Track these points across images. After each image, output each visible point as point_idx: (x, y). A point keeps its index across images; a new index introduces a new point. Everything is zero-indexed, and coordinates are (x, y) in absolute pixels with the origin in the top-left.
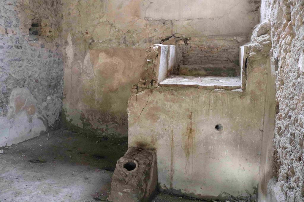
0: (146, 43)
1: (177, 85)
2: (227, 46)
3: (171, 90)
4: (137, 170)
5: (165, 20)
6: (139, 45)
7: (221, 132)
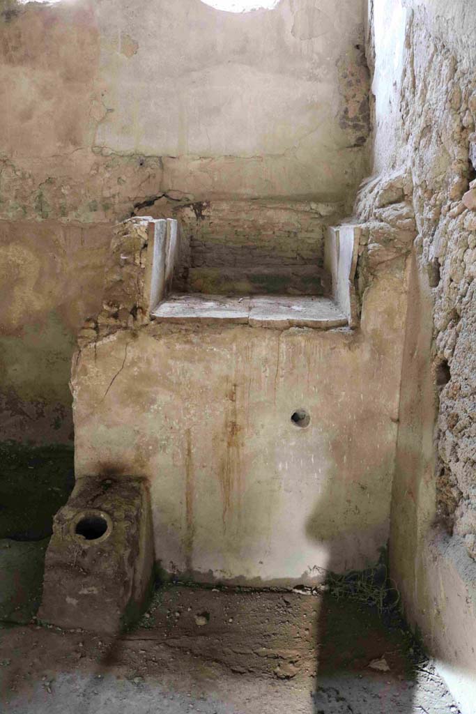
0: (95, 210)
1: (198, 320)
2: (296, 224)
3: (183, 332)
4: (112, 536)
5: (145, 156)
6: (79, 216)
7: (305, 428)
